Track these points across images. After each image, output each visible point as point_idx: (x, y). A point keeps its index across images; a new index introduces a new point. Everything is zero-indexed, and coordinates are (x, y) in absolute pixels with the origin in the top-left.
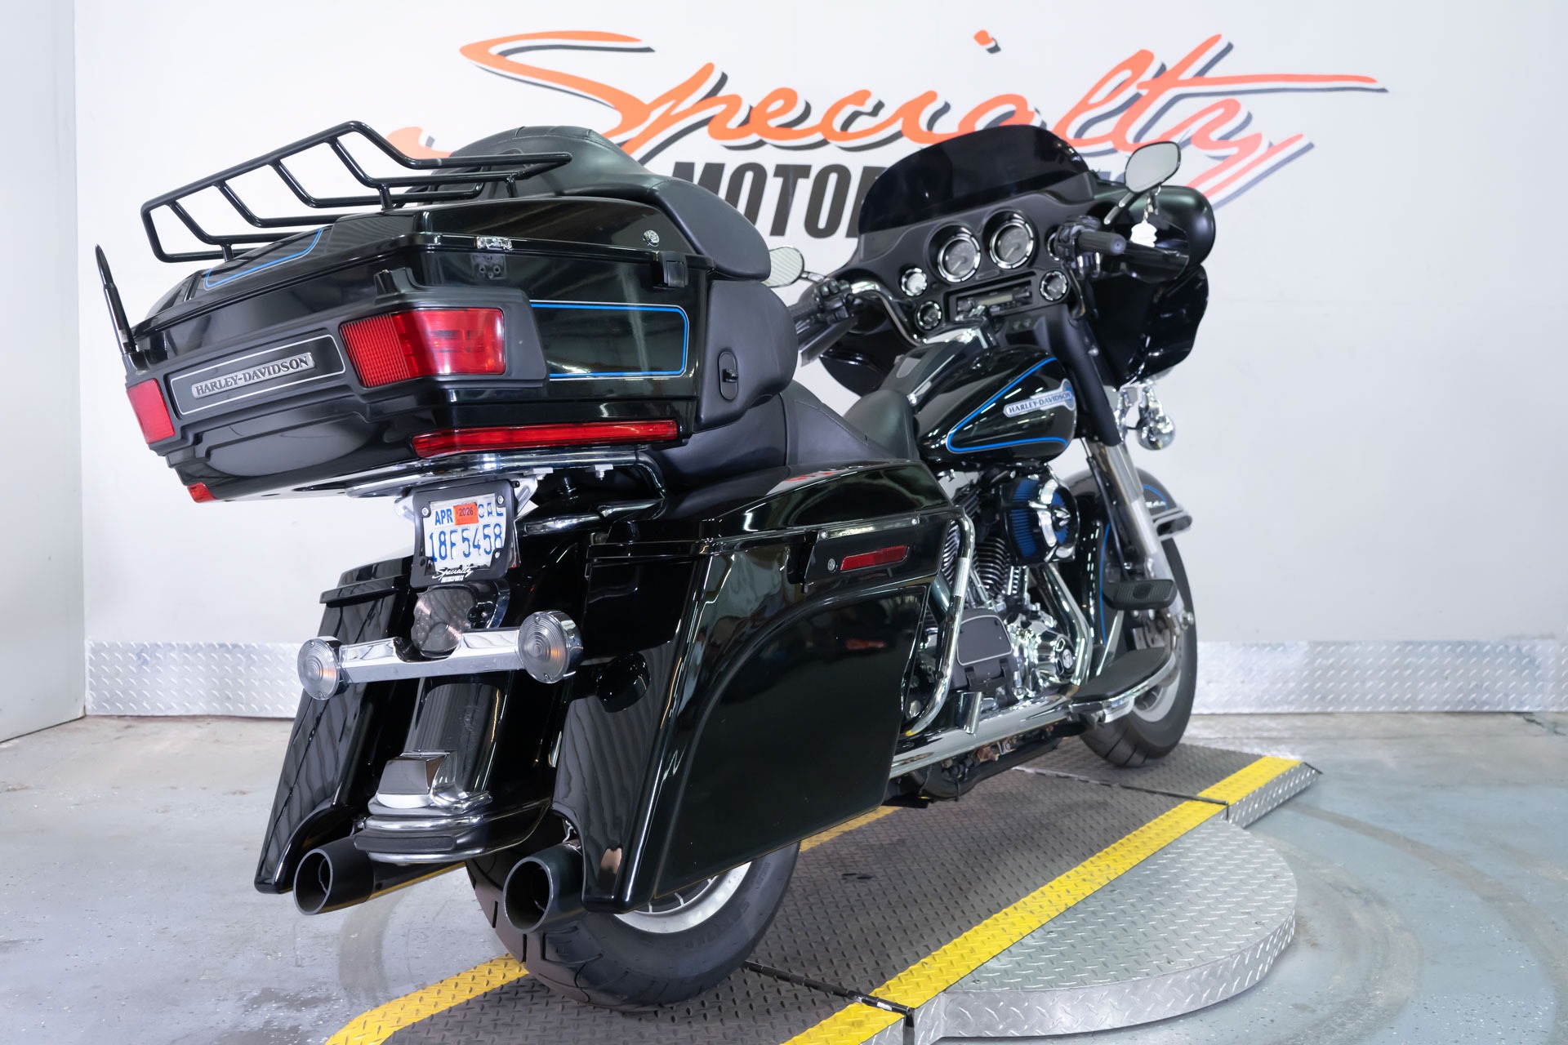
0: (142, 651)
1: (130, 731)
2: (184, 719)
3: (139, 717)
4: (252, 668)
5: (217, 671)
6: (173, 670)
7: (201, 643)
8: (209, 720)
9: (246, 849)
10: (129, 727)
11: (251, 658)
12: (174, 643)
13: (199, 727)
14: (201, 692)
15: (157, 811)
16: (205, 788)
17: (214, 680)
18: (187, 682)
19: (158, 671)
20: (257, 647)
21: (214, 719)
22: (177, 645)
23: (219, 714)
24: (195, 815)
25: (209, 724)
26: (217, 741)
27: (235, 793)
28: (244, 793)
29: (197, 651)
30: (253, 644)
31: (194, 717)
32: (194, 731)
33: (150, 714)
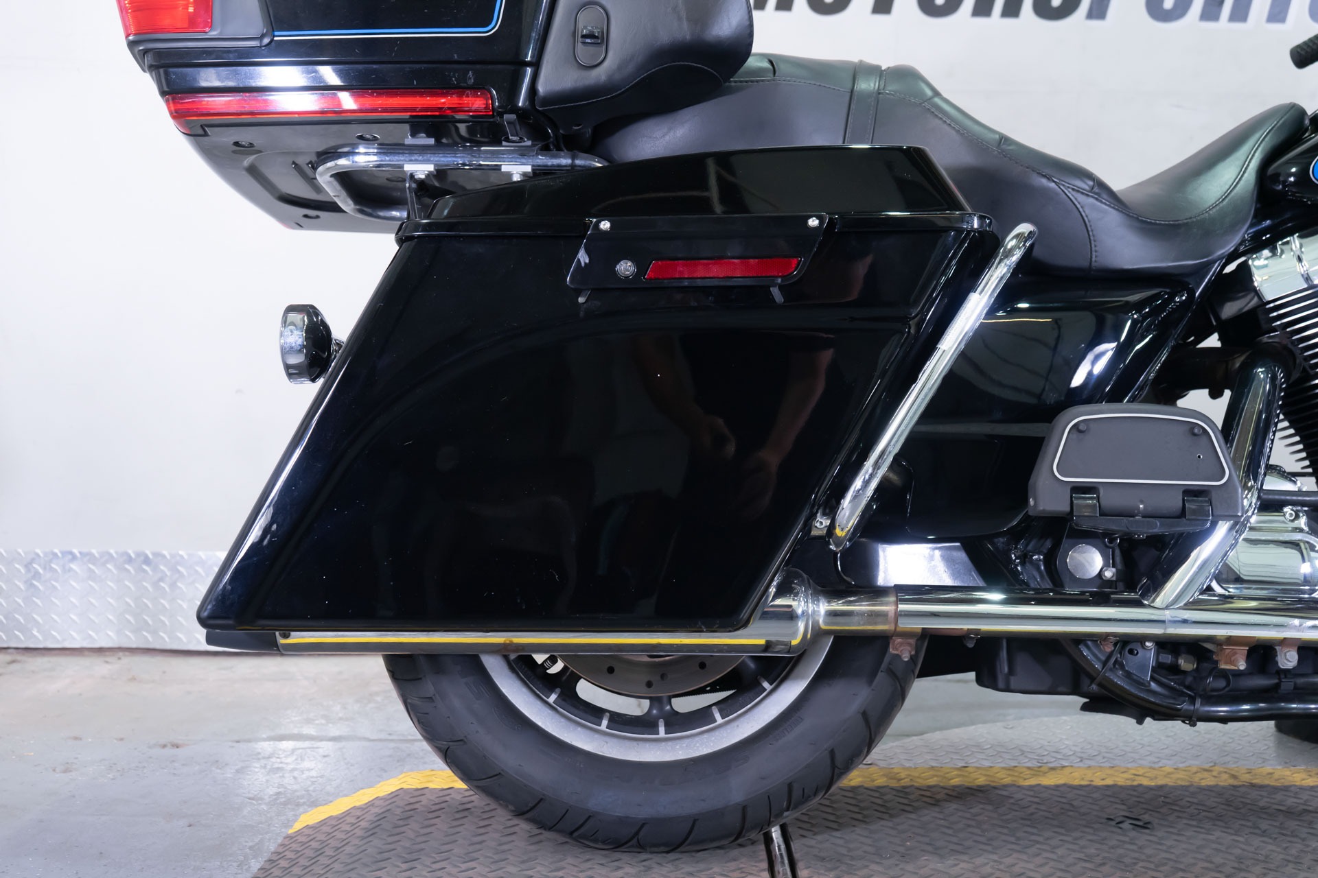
0: (33, 561)
1: (15, 667)
2: (86, 653)
3: (27, 649)
4: (179, 584)
5: (133, 588)
6: (74, 588)
7: (112, 551)
8: (121, 654)
9: (190, 826)
10: (13, 662)
11: (179, 572)
12: (76, 551)
13: (107, 662)
14: (111, 617)
15: (54, 770)
16: (122, 739)
17: (128, 600)
18: (92, 604)
19: (54, 588)
20: (186, 557)
21: (127, 653)
22: (80, 553)
23: (134, 646)
24: (111, 776)
25: (119, 658)
26: (133, 679)
27: (164, 746)
28: (177, 747)
29: (107, 562)
30: (181, 553)
31: (100, 651)
32: (101, 667)
33: (41, 646)
